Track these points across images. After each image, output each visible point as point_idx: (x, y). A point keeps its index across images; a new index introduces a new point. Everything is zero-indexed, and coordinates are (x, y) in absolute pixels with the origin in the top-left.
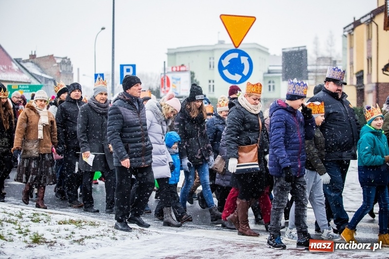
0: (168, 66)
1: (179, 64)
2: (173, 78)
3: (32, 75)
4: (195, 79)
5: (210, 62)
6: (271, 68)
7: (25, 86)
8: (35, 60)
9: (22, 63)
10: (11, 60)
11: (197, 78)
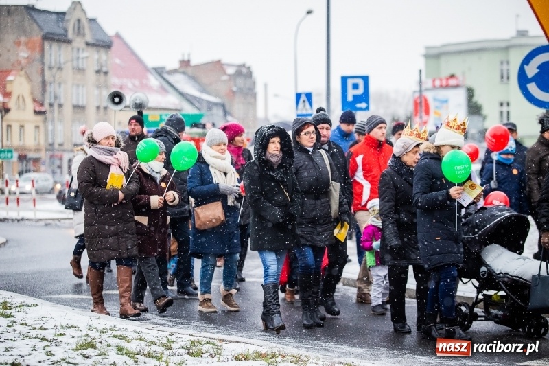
0: (427, 77)
1: (445, 73)
2: (435, 99)
4: (475, 99)
5: (502, 70)
8: (189, 70)
9: (166, 76)
10: (146, 69)
11: (478, 98)
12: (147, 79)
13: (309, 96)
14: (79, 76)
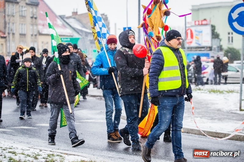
0: (192, 20)
1: (201, 18)
2: (196, 31)
3: (74, 29)
4: (216, 31)
7: (66, 38)
8: (77, 17)
9: (65, 19)
10: (56, 16)
11: (217, 30)
12: (56, 21)
14: (22, 20)
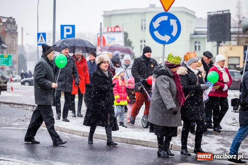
0: (104, 27)
1: (113, 25)
2: (108, 38)
4: (128, 39)
5: (142, 24)
6: (197, 30)
11: (130, 38)
13: (44, 34)
